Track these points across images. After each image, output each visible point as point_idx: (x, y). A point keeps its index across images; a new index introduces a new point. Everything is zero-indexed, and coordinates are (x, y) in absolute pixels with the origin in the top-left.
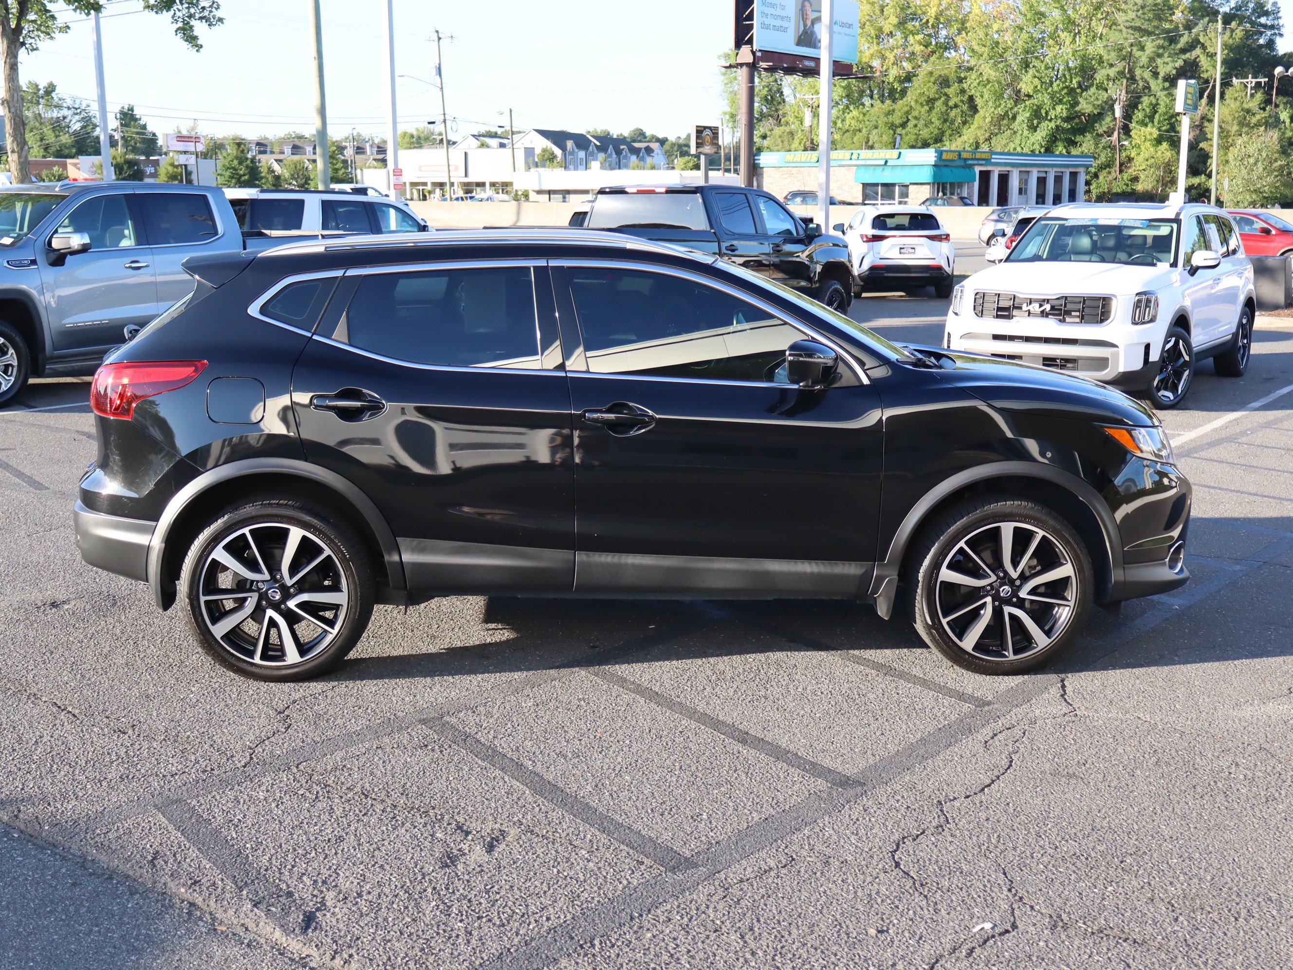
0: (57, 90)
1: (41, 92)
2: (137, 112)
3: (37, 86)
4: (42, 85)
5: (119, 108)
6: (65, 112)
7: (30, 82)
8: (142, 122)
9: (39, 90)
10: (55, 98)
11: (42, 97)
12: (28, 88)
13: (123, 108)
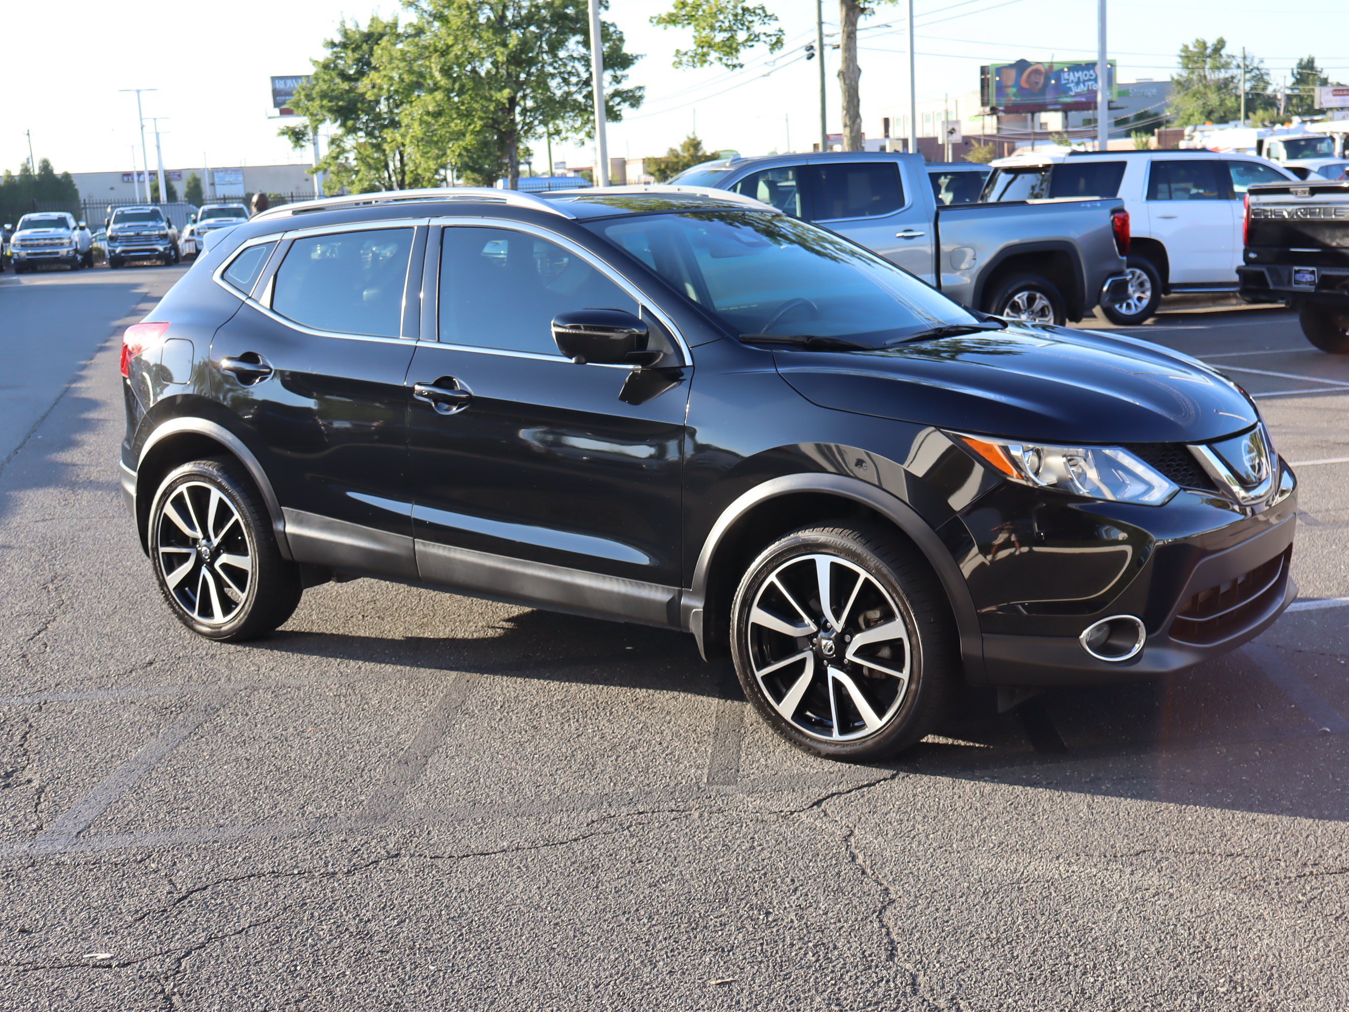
0: (1227, 46)
1: (1209, 51)
2: (1318, 64)
3: (1204, 43)
4: (1211, 42)
5: (1298, 61)
6: (1233, 72)
7: (1197, 41)
8: (1323, 76)
9: (1205, 48)
10: (1224, 56)
11: (1210, 56)
12: (1195, 47)
13: (1301, 60)
